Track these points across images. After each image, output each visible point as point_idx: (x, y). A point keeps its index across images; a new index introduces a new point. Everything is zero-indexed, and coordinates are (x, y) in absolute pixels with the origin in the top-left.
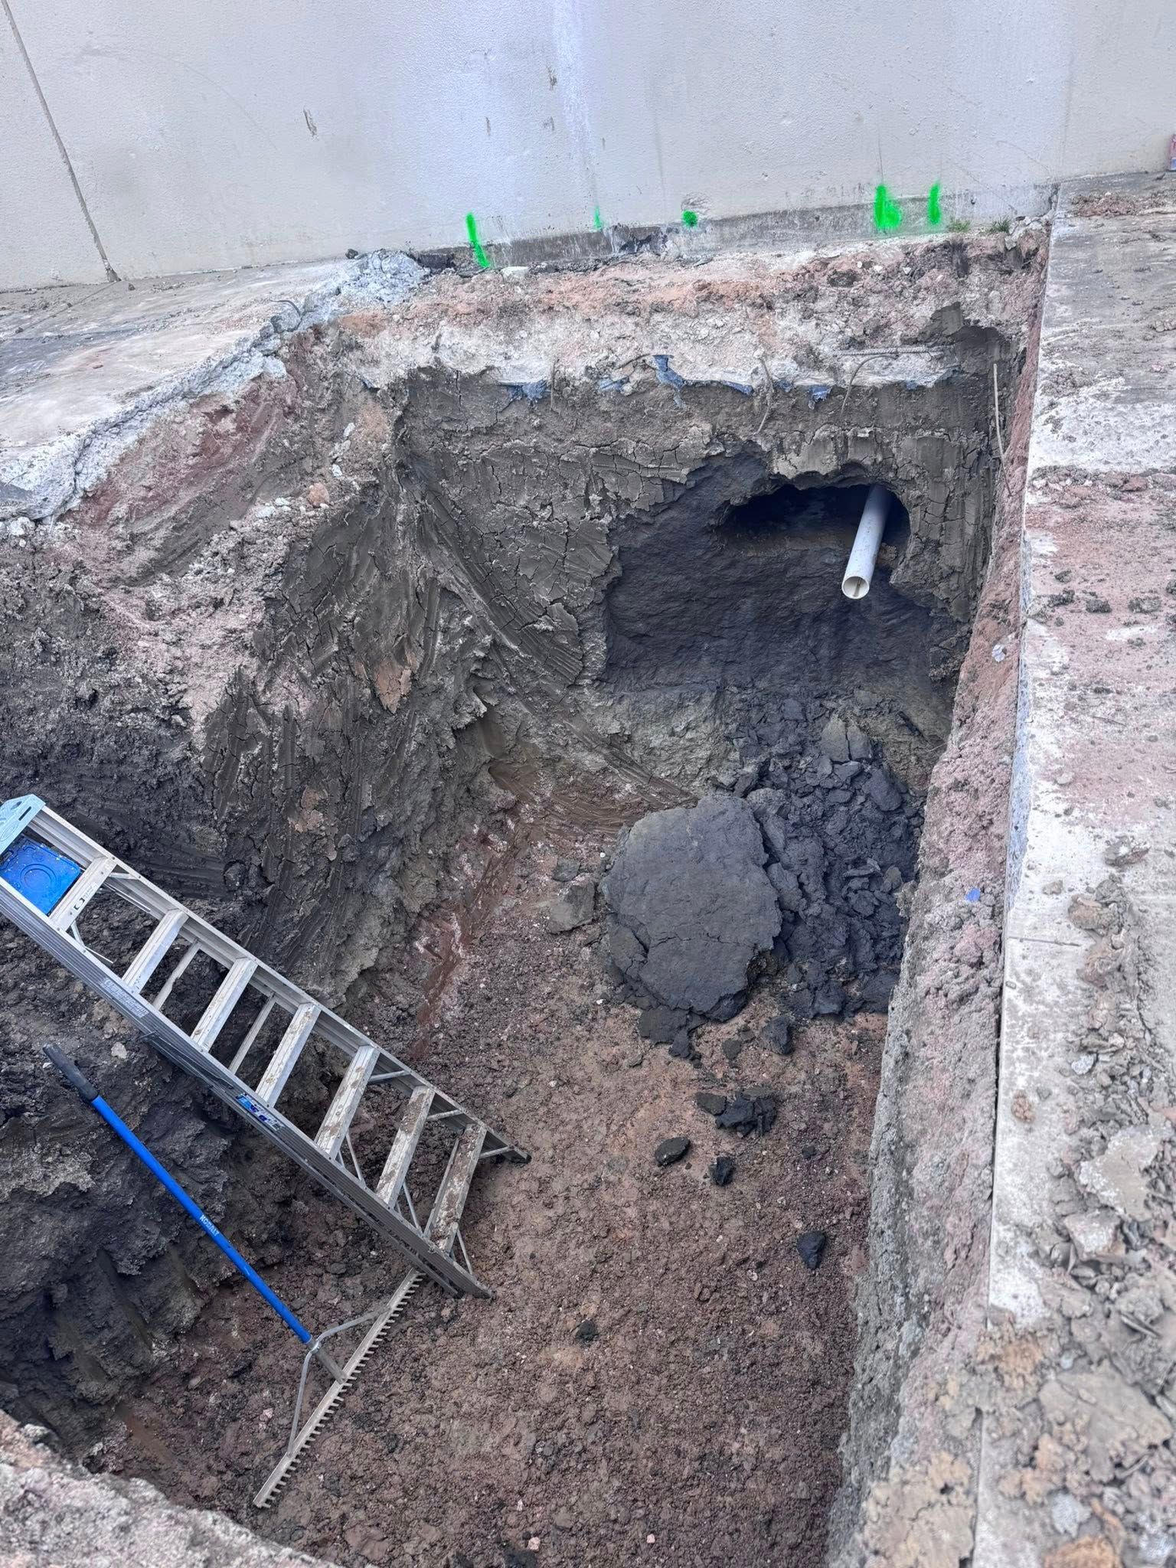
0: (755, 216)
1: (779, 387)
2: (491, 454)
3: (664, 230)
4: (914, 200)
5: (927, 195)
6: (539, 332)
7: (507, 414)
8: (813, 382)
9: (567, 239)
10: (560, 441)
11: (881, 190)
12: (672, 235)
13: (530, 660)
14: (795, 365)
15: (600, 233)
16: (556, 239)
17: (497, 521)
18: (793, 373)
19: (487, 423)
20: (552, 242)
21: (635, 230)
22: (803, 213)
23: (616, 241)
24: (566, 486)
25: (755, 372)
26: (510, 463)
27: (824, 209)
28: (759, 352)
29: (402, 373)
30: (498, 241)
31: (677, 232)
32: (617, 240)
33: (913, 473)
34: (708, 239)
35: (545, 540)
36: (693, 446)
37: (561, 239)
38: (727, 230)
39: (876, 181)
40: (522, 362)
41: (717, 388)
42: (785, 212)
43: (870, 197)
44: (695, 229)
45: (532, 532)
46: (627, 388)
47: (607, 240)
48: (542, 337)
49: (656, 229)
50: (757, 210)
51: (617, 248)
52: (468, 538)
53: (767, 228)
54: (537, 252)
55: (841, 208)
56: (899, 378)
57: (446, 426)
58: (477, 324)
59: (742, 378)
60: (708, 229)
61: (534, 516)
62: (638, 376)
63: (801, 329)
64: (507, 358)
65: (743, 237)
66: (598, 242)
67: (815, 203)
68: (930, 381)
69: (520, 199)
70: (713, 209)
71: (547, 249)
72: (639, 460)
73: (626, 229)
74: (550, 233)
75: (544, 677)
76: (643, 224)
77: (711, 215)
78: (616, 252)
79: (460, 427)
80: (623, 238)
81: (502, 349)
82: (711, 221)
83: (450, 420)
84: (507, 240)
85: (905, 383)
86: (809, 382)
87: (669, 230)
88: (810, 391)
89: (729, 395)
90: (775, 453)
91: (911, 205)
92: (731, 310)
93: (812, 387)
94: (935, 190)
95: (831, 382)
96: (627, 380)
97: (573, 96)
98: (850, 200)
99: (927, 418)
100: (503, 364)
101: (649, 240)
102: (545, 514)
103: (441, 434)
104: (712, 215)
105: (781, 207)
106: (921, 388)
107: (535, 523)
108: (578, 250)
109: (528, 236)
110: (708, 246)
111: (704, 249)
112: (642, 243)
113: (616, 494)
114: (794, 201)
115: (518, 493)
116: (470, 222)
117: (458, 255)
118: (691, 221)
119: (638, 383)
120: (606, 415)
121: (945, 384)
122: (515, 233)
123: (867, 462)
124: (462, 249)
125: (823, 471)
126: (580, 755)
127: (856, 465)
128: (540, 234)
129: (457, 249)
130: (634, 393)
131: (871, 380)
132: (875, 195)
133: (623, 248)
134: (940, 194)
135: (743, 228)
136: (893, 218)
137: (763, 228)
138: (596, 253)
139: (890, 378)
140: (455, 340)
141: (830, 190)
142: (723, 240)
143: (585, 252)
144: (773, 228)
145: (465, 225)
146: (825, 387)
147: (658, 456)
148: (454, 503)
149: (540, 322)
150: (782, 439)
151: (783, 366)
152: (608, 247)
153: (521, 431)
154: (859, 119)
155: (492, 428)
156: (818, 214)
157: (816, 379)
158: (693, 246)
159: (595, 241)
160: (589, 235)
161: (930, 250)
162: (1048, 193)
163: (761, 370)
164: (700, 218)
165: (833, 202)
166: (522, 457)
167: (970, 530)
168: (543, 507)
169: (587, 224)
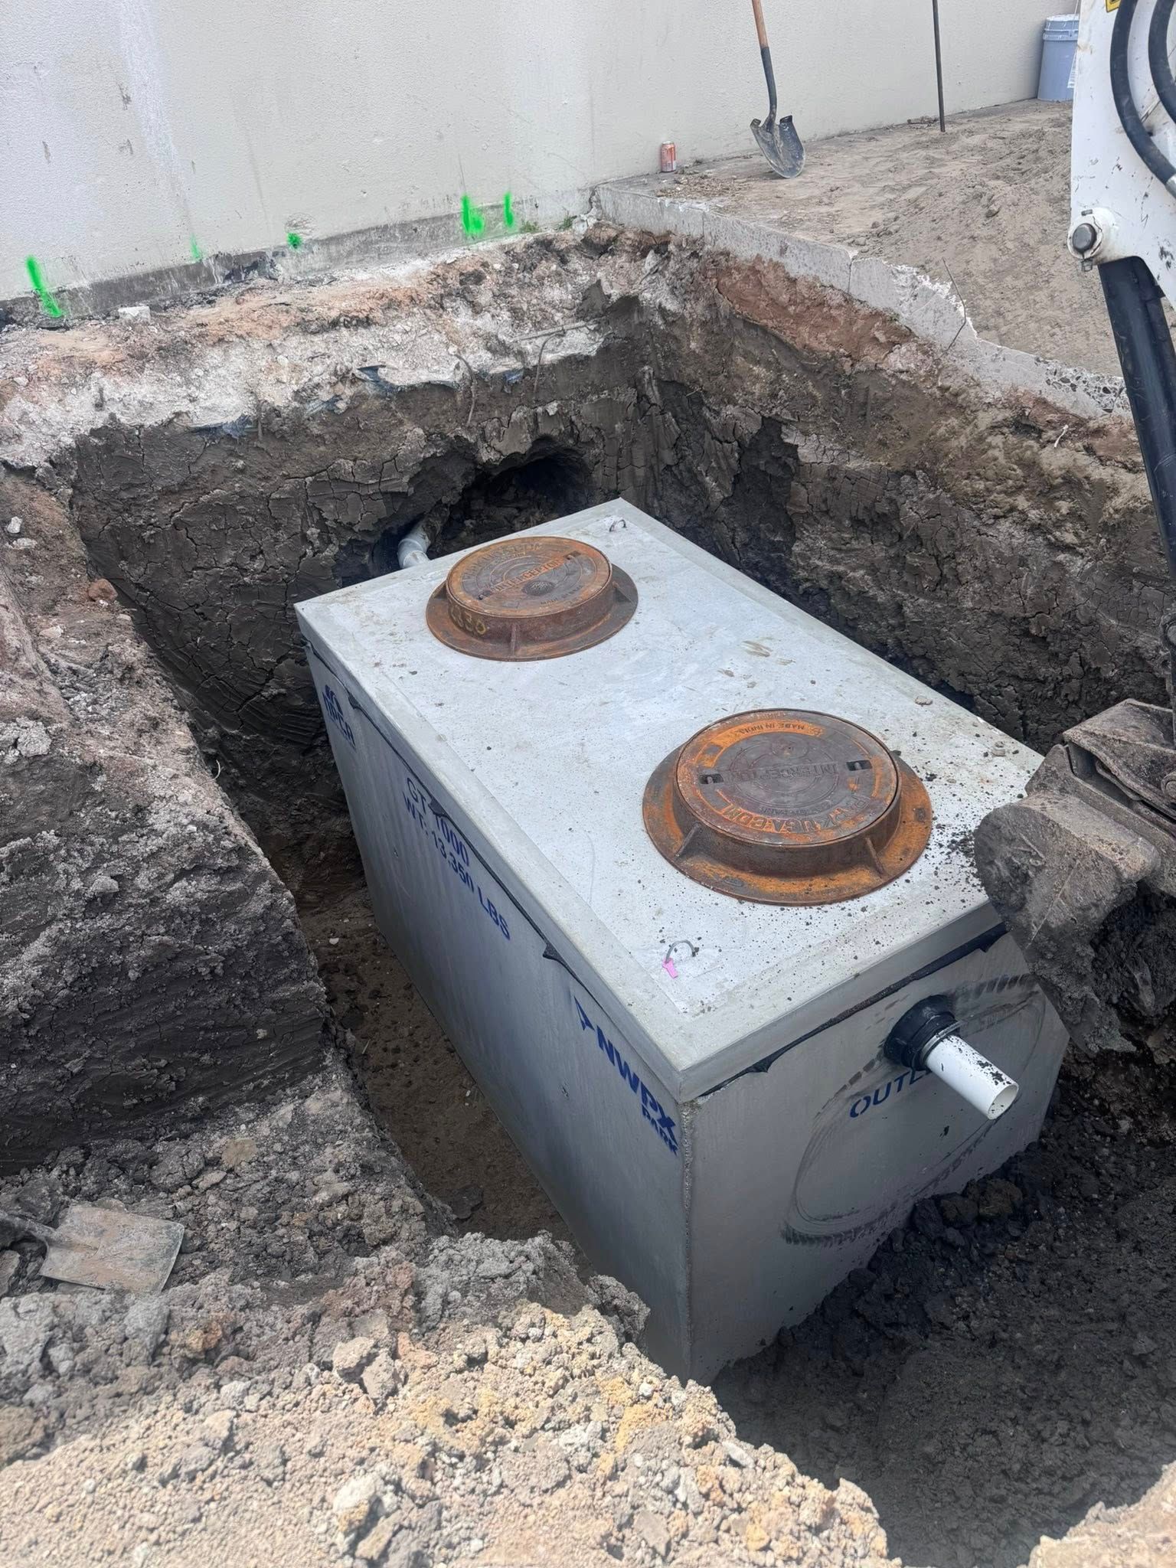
0: (359, 232)
1: (479, 377)
2: (187, 514)
3: (269, 254)
4: (492, 207)
5: (502, 202)
6: (216, 367)
7: (202, 463)
8: (505, 369)
9: (160, 275)
10: (267, 479)
11: (465, 201)
12: (279, 258)
13: (257, 740)
14: (489, 355)
15: (200, 264)
16: (147, 275)
17: (196, 591)
18: (490, 362)
19: (178, 478)
20: (143, 279)
21: (238, 257)
22: (403, 226)
23: (218, 270)
24: (277, 528)
25: (457, 367)
26: (207, 518)
27: (421, 221)
28: (453, 349)
29: (68, 441)
30: (74, 285)
31: (283, 255)
32: (220, 269)
33: (593, 435)
34: (316, 260)
35: (259, 595)
36: (411, 451)
37: (153, 274)
38: (333, 249)
39: (461, 194)
40: (212, 401)
41: (424, 389)
42: (386, 226)
43: (457, 207)
44: (299, 251)
45: (242, 590)
46: (342, 405)
47: (208, 271)
48: (222, 371)
49: (261, 255)
50: (360, 227)
51: (220, 279)
52: (161, 622)
53: (371, 243)
54: (125, 293)
55: (434, 219)
56: (570, 352)
57: (125, 495)
58: (141, 370)
59: (446, 375)
60: (315, 248)
61: (244, 571)
62: (348, 391)
63: (479, 322)
64: (193, 400)
65: (350, 254)
66: (198, 274)
67: (412, 216)
68: (592, 350)
69: (97, 234)
70: (320, 229)
71: (137, 288)
72: (358, 479)
73: (229, 257)
74: (140, 270)
75: (277, 753)
76: (246, 250)
77: (316, 235)
78: (220, 283)
79: (143, 491)
80: (227, 267)
81: (182, 391)
82: (317, 241)
83: (130, 486)
84: (85, 283)
85: (574, 356)
86: (501, 369)
87: (275, 254)
88: (503, 377)
89: (436, 394)
90: (480, 443)
91: (490, 212)
92: (410, 314)
93: (504, 373)
94: (507, 200)
95: (518, 365)
96: (337, 398)
97: (153, 116)
98: (441, 211)
99: (592, 384)
100: (191, 407)
101: (255, 266)
102: (257, 565)
103: (118, 506)
104: (318, 234)
105: (382, 222)
106: (587, 357)
107: (246, 579)
108: (176, 285)
109: (112, 276)
110: (317, 266)
111: (313, 270)
112: (249, 269)
113: (335, 521)
114: (392, 215)
115: (219, 550)
116: (31, 266)
117: (18, 308)
118: (295, 243)
119: (351, 398)
120: (319, 439)
121: (604, 351)
122: (93, 275)
123: (555, 433)
124: (25, 300)
125: (523, 449)
126: (329, 823)
127: (546, 439)
128: (127, 273)
129: (15, 302)
130: (348, 409)
131: (549, 358)
132: (461, 205)
133: (228, 277)
134: (512, 200)
135: (348, 244)
136: (478, 225)
137: (367, 244)
138: (197, 286)
139: (563, 353)
140: (125, 391)
141: (424, 203)
142: (331, 259)
143: (184, 287)
144: (377, 242)
145: (26, 271)
146: (515, 371)
147: (378, 471)
148: (138, 585)
149: (215, 355)
150: (483, 429)
151: (480, 358)
152: (210, 279)
153: (220, 478)
154: (441, 137)
155: (185, 484)
156: (415, 226)
157: (508, 364)
158: (302, 268)
159: (194, 273)
160: (187, 267)
161: (529, 247)
162: (588, 195)
163: (462, 365)
164: (304, 239)
165: (428, 214)
166: (223, 509)
167: (640, 473)
168: (253, 558)
169: (183, 255)
